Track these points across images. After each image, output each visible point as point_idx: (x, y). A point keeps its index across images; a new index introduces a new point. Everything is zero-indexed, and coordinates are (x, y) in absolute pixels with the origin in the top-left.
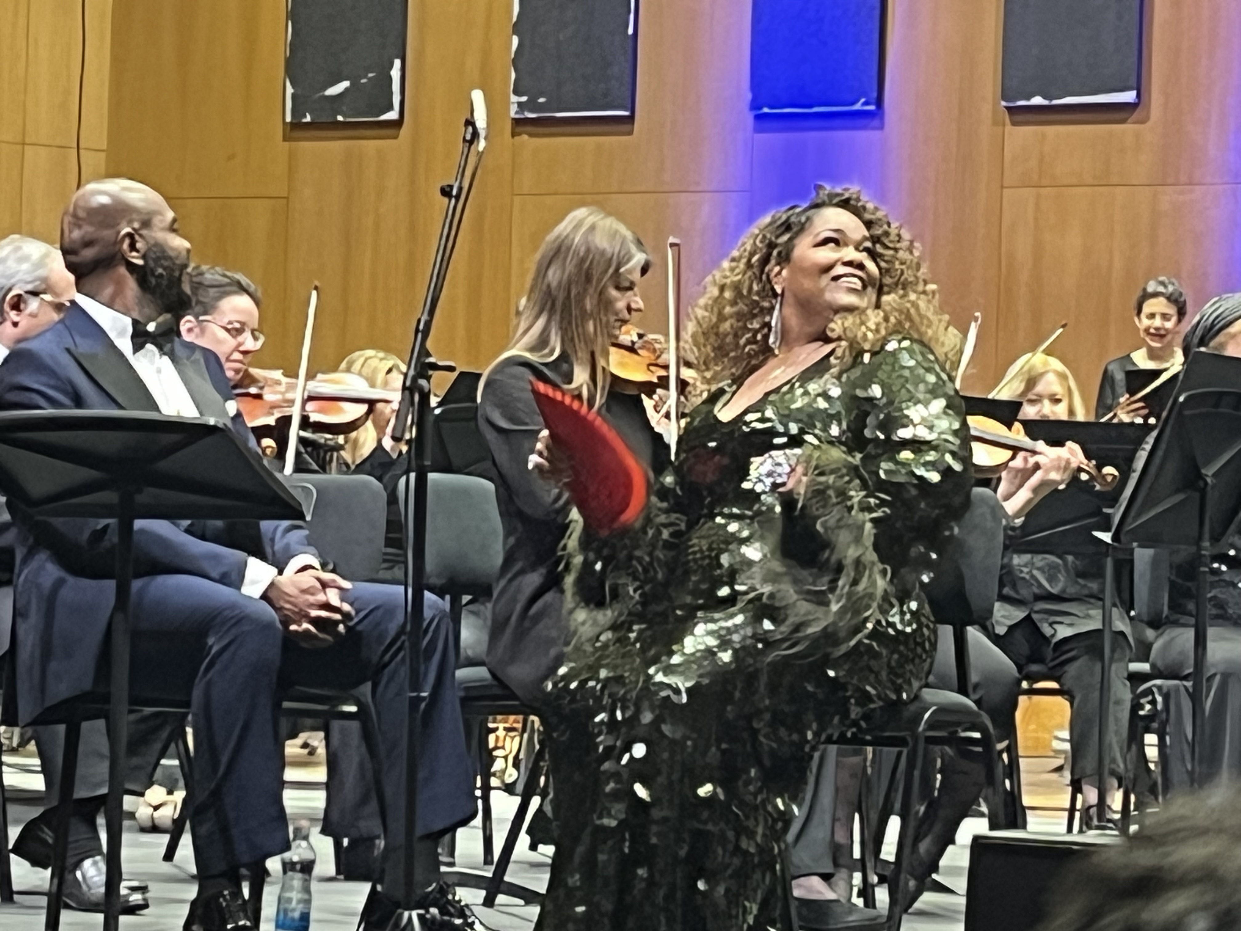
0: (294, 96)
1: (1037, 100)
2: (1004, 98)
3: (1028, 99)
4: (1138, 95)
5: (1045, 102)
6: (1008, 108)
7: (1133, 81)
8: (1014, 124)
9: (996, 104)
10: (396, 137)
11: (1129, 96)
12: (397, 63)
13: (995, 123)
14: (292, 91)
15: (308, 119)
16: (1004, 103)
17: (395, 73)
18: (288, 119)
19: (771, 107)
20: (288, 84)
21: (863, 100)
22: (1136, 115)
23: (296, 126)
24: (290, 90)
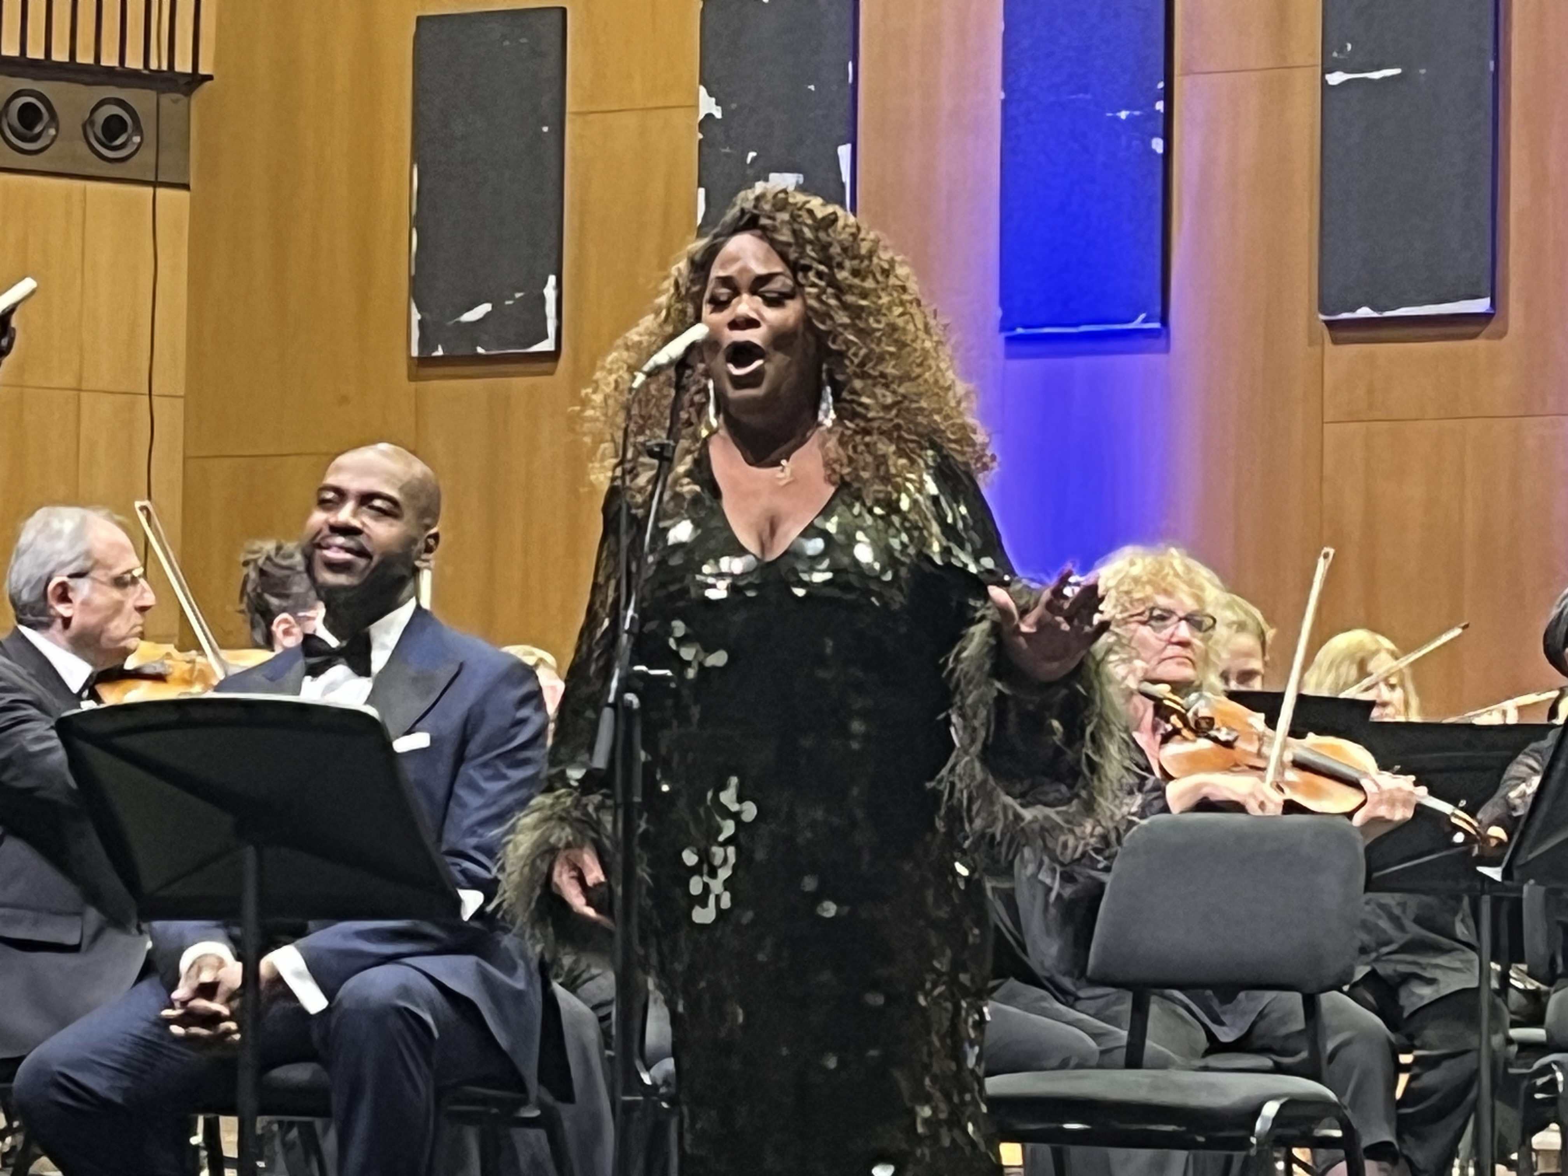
0: (421, 323)
1: (1365, 312)
2: (1323, 309)
3: (1353, 310)
4: (1493, 304)
5: (1375, 315)
6: (1329, 324)
7: (1486, 285)
8: (1335, 341)
9: (1311, 318)
10: (551, 373)
11: (1481, 305)
12: (552, 279)
13: (1311, 343)
14: (419, 317)
15: (440, 352)
16: (1323, 317)
17: (550, 292)
18: (415, 353)
19: (1025, 327)
20: (414, 309)
21: (1142, 316)
22: (1491, 327)
23: (425, 361)
24: (416, 316)
